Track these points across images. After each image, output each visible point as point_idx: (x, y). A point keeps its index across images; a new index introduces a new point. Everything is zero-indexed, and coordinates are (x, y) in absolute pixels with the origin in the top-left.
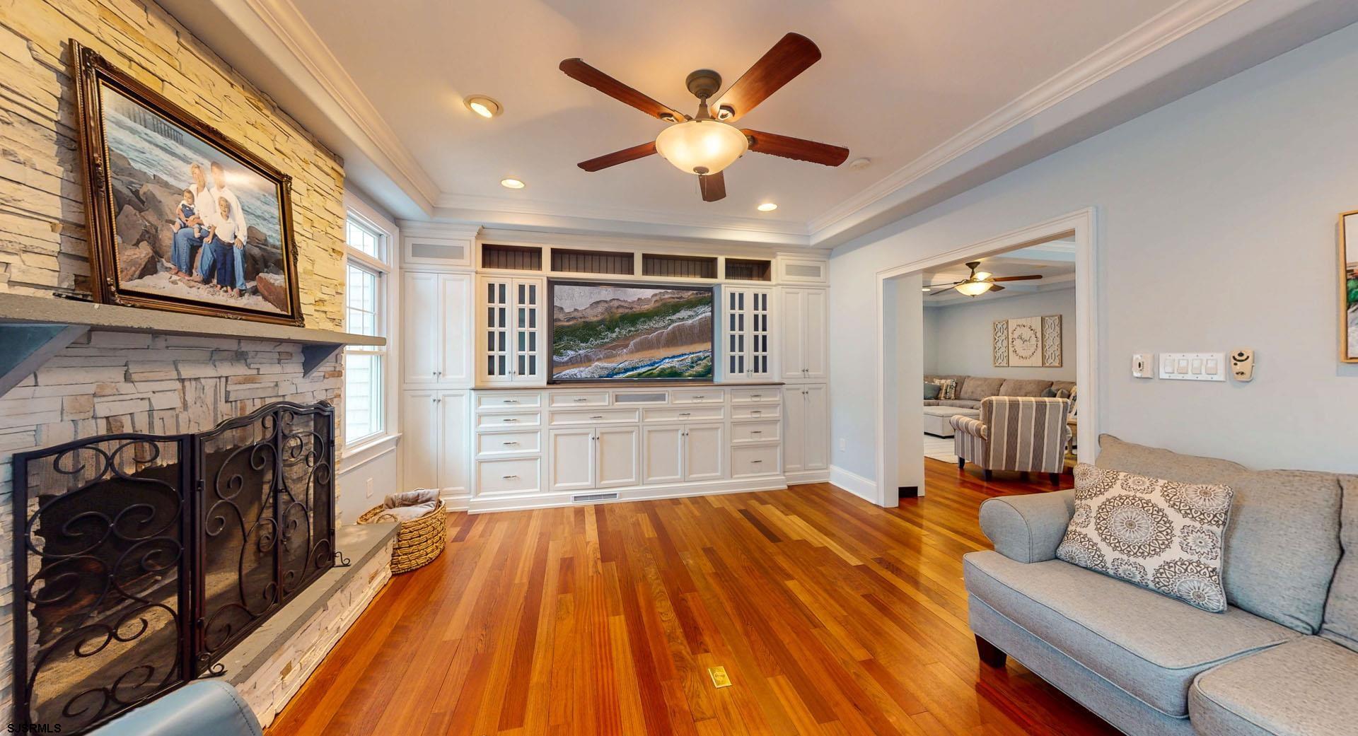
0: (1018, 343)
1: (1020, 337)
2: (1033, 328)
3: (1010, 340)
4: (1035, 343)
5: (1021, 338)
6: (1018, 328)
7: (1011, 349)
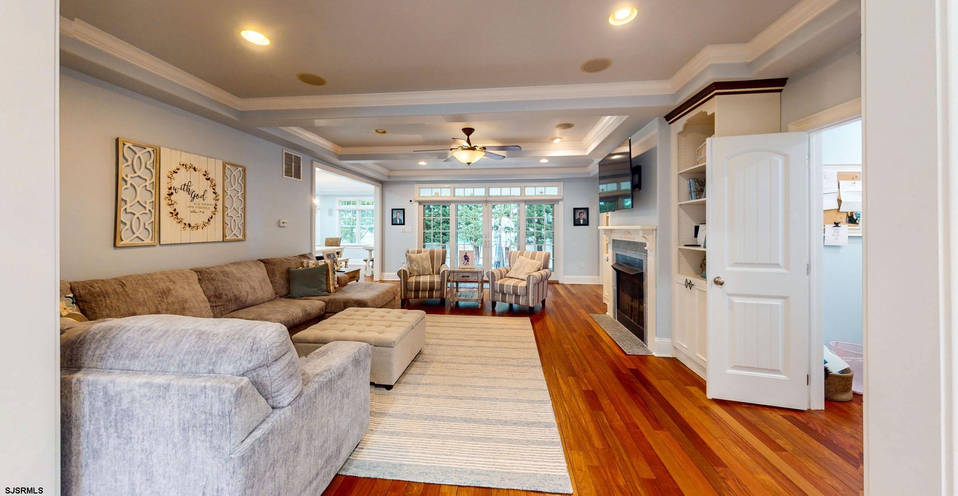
0: (181, 198)
1: (186, 188)
2: (209, 176)
3: (164, 191)
4: (213, 202)
5: (188, 190)
6: (183, 170)
7: (165, 210)
